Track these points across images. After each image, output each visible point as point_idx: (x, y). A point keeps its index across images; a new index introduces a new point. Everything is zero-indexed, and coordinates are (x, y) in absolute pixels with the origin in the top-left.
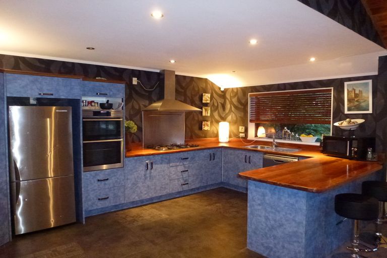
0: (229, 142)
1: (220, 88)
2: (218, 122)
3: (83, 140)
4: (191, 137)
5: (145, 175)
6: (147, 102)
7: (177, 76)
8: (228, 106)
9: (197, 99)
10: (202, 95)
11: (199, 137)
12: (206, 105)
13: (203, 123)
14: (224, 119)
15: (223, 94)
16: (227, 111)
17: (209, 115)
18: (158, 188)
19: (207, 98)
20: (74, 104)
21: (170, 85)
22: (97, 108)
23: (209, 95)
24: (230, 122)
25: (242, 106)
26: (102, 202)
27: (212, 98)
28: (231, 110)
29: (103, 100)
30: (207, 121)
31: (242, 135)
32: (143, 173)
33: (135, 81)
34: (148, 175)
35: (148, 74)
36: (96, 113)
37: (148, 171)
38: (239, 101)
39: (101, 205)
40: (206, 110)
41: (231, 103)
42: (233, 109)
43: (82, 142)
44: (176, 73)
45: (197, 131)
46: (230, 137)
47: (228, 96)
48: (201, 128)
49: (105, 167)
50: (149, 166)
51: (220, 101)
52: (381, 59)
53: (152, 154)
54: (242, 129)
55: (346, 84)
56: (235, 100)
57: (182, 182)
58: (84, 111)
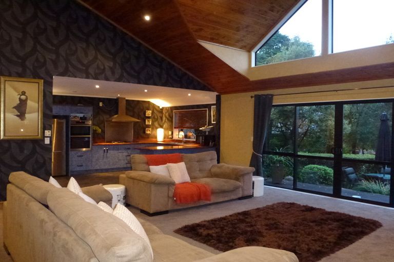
0: (163, 141)
1: (159, 107)
2: (157, 128)
3: (71, 135)
4: (138, 138)
5: (103, 155)
6: (108, 116)
7: (127, 100)
8: (164, 118)
9: (142, 114)
10: (145, 112)
11: (143, 138)
12: (149, 118)
13: (146, 129)
14: (161, 127)
15: (161, 111)
16: (163, 122)
17: (150, 124)
18: (111, 163)
19: (149, 113)
20: (67, 118)
21: (122, 106)
22: (78, 119)
23: (151, 112)
24: (165, 129)
25: (170, 119)
26: (79, 167)
27: (153, 113)
28: (165, 121)
29: (82, 115)
30: (149, 128)
31: (170, 136)
32: (102, 154)
33: (101, 104)
34: (105, 156)
35: (109, 100)
36: (78, 122)
37: (105, 153)
38: (169, 116)
39: (78, 169)
40: (148, 121)
41: (166, 117)
42: (166, 120)
43: (70, 136)
44: (127, 99)
45: (142, 134)
46: (164, 138)
47: (164, 112)
48: (144, 132)
49: (84, 149)
50: (106, 151)
51: (159, 115)
52: (217, 95)
53: (108, 145)
54: (170, 133)
55: (212, 107)
56: (167, 115)
57: (126, 162)
58: (71, 121)
